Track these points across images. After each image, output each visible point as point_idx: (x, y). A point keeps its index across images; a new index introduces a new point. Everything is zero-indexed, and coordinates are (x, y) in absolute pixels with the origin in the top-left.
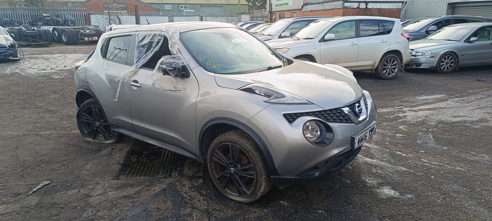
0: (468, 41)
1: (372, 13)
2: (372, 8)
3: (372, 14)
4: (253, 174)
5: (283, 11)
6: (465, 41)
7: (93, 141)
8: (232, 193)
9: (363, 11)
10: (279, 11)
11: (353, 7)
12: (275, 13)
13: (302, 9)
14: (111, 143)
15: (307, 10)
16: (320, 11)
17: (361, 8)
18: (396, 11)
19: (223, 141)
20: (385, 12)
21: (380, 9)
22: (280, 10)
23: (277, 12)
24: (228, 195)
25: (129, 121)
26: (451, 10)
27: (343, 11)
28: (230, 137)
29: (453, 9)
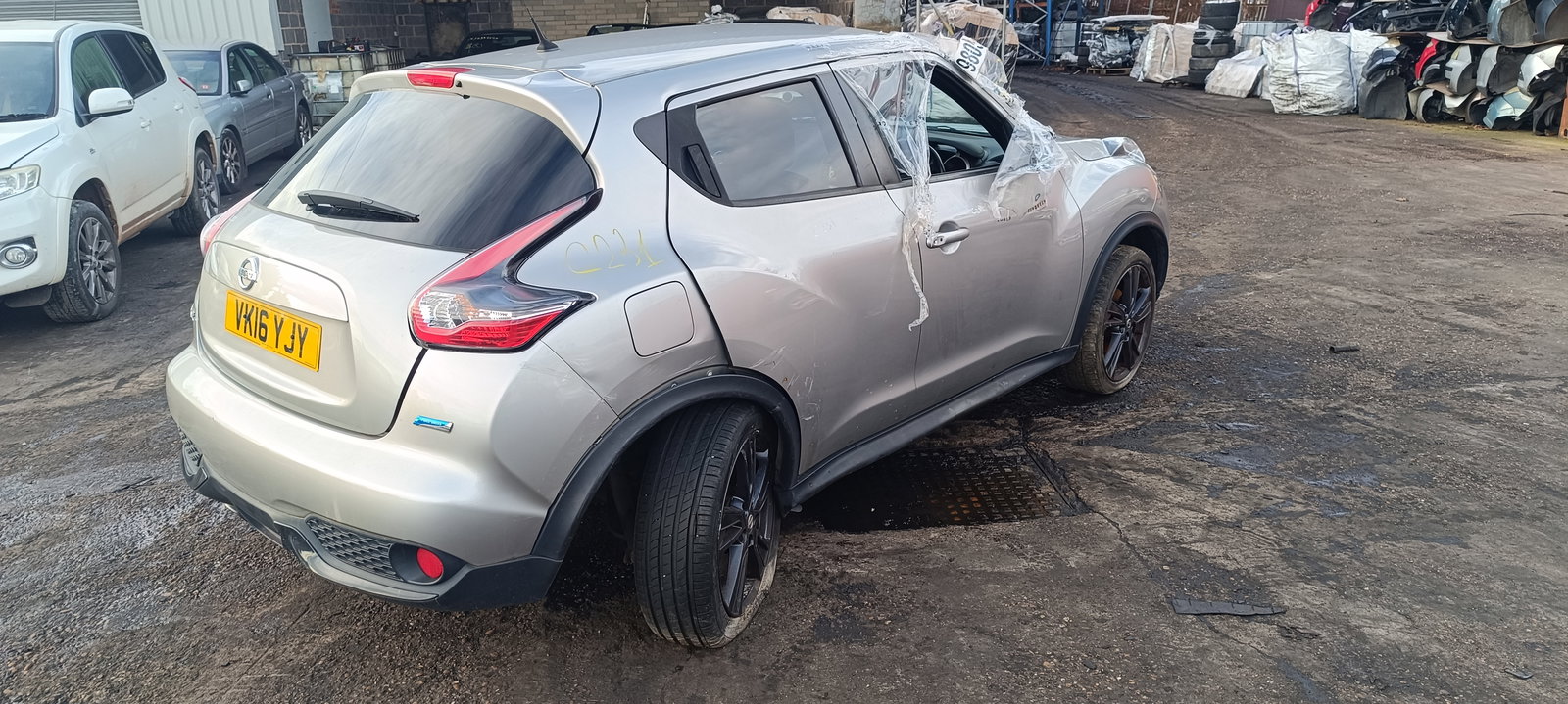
0: (235, 91)
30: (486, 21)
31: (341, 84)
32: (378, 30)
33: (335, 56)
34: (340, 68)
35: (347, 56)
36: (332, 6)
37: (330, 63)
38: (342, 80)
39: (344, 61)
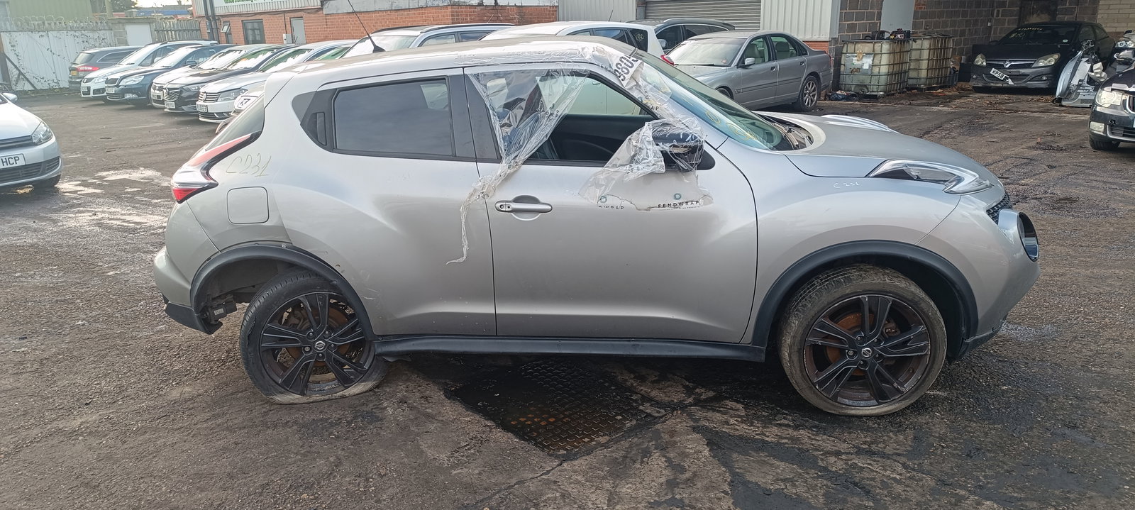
0: (741, 65)
1: (508, 16)
2: (506, 4)
3: (509, 18)
4: (925, 347)
5: (255, 14)
6: (738, 66)
7: (304, 399)
8: (856, 403)
9: (491, 11)
10: (240, 15)
11: (470, 3)
12: (225, 19)
13: (321, 9)
14: (366, 392)
15: (339, 12)
16: (381, 14)
17: (486, 6)
18: (550, 11)
19: (848, 294)
20: (531, 14)
21: (522, 6)
22: (244, 10)
23: (233, 15)
24: (848, 409)
25: (487, 309)
26: (642, 10)
27: (453, 12)
28: (869, 281)
29: (646, 7)
30: (1072, 13)
31: (871, 63)
32: (967, 21)
33: (872, 43)
34: (874, 51)
35: (880, 42)
36: (917, 4)
37: (867, 47)
38: (873, 61)
39: (877, 46)
